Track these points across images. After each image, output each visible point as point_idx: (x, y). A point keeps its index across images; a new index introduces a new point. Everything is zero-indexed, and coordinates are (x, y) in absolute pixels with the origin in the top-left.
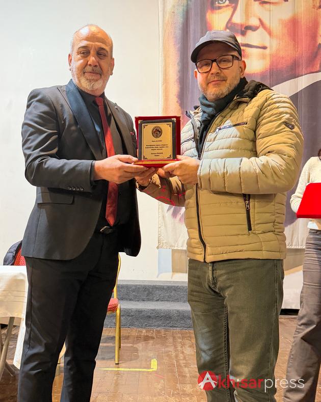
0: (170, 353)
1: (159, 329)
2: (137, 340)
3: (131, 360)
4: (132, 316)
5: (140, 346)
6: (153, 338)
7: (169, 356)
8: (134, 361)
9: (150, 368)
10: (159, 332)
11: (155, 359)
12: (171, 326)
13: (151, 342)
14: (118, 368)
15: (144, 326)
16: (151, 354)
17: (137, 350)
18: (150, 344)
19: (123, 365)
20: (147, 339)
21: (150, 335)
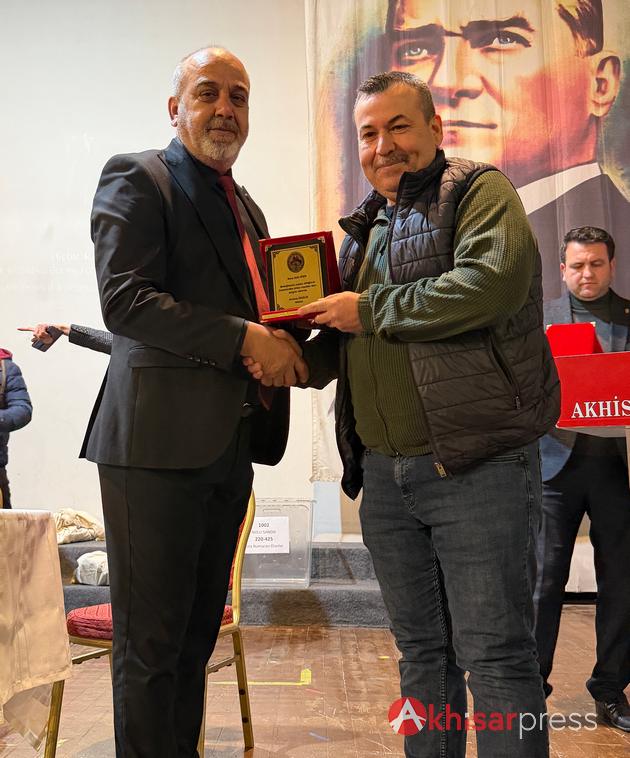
0: (335, 661)
5: (281, 651)
7: (332, 664)
11: (307, 670)
12: (338, 622)
13: (301, 645)
16: (301, 662)
18: (300, 649)
21: (299, 636)
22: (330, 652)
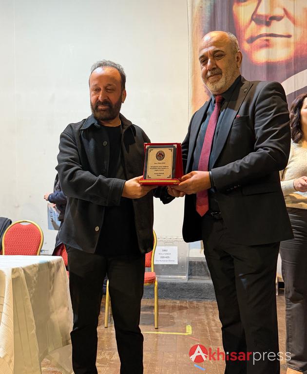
0: (203, 320)
1: (191, 300)
2: (173, 309)
3: (168, 325)
4: (167, 288)
5: (175, 314)
6: (186, 308)
7: (202, 323)
8: (172, 327)
9: (185, 332)
10: (191, 303)
11: (189, 326)
12: (202, 298)
13: (185, 311)
14: (158, 331)
15: (177, 297)
16: (186, 321)
17: (173, 318)
18: (184, 313)
19: (162, 329)
20: (181, 308)
21: (183, 306)
22: (200, 315)
